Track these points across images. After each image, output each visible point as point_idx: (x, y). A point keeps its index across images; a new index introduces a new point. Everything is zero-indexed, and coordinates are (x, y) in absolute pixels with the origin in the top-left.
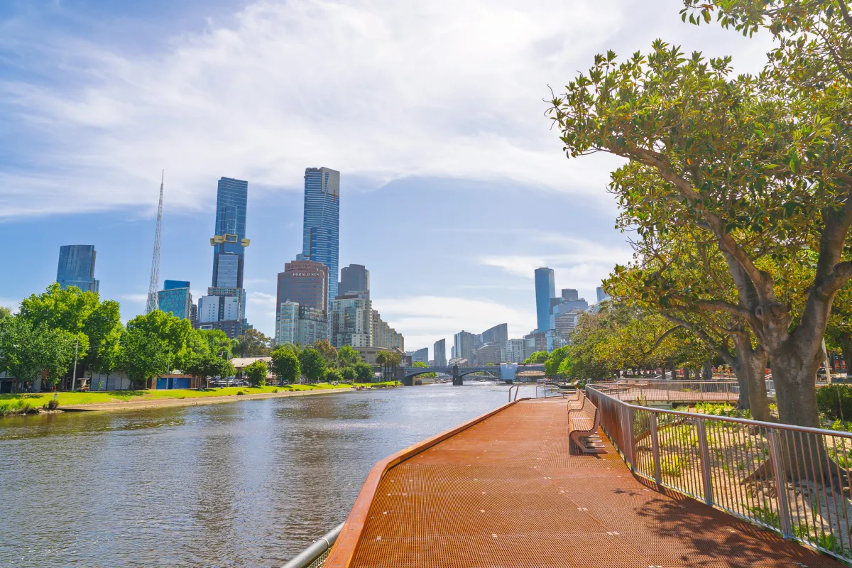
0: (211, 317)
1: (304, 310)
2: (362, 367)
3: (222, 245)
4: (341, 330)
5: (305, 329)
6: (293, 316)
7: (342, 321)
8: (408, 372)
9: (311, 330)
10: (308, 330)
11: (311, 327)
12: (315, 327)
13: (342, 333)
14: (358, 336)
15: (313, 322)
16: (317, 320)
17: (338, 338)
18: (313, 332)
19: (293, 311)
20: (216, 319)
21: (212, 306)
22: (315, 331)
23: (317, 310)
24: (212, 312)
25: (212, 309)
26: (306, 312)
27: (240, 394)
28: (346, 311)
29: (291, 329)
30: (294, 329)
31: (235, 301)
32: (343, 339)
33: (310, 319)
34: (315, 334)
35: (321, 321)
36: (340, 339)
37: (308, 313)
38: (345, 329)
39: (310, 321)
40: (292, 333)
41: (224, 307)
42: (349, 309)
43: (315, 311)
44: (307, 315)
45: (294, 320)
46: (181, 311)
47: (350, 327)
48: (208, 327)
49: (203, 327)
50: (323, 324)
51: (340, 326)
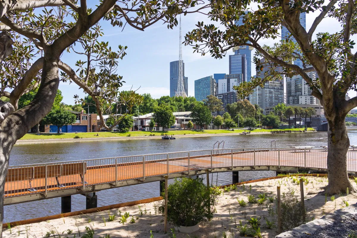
0: (223, 91)
3: (238, 50)
4: (293, 94)
5: (266, 95)
7: (293, 88)
8: (324, 122)
9: (270, 95)
10: (268, 95)
11: (271, 93)
12: (274, 93)
13: (293, 96)
14: (303, 98)
15: (272, 90)
16: (275, 89)
17: (290, 99)
18: (272, 96)
20: (226, 92)
21: (223, 85)
22: (273, 95)
24: (223, 88)
28: (295, 81)
29: (257, 95)
30: (259, 95)
31: (235, 81)
32: (294, 100)
33: (269, 88)
34: (273, 98)
35: (278, 89)
36: (291, 100)
37: (268, 84)
38: (295, 93)
39: (270, 89)
40: (258, 97)
41: (230, 85)
42: (298, 79)
43: (274, 83)
44: (267, 85)
45: (258, 89)
46: (208, 89)
47: (298, 92)
48: (220, 97)
49: (218, 97)
50: (280, 91)
51: (292, 91)
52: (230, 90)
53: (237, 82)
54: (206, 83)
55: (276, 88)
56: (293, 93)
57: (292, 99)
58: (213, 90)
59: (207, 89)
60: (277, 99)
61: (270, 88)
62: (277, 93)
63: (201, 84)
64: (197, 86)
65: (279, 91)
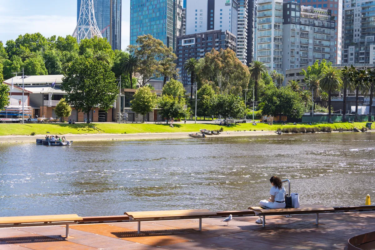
0: (198, 28)
1: (290, 9)
4: (357, 39)
5: (292, 39)
6: (273, 20)
7: (357, 25)
9: (304, 41)
10: (298, 39)
11: (304, 34)
13: (356, 45)
15: (308, 29)
16: (314, 25)
17: (350, 52)
18: (308, 44)
19: (273, 12)
20: (204, 29)
21: (199, 13)
22: (311, 41)
23: (315, 9)
24: (199, 20)
25: (198, 16)
26: (293, 13)
28: (363, 9)
29: (270, 39)
30: (275, 39)
32: (358, 54)
33: (300, 24)
34: (311, 47)
35: (323, 26)
36: (352, 54)
37: (298, 14)
38: (361, 37)
39: (302, 27)
40: (272, 44)
41: (213, 13)
42: (369, 4)
43: (312, 12)
44: (295, 17)
45: (275, 26)
46: (162, 22)
47: (369, 34)
48: (190, 41)
49: (185, 42)
50: (327, 31)
51: (355, 33)
52: (213, 25)
53: (230, 7)
54: (158, 6)
55: (317, 24)
56: (357, 37)
57: (353, 52)
58: (175, 25)
59: (158, 22)
60: (318, 51)
61: (303, 22)
62: (319, 36)
63: (145, 9)
64: (135, 15)
65: (323, 32)
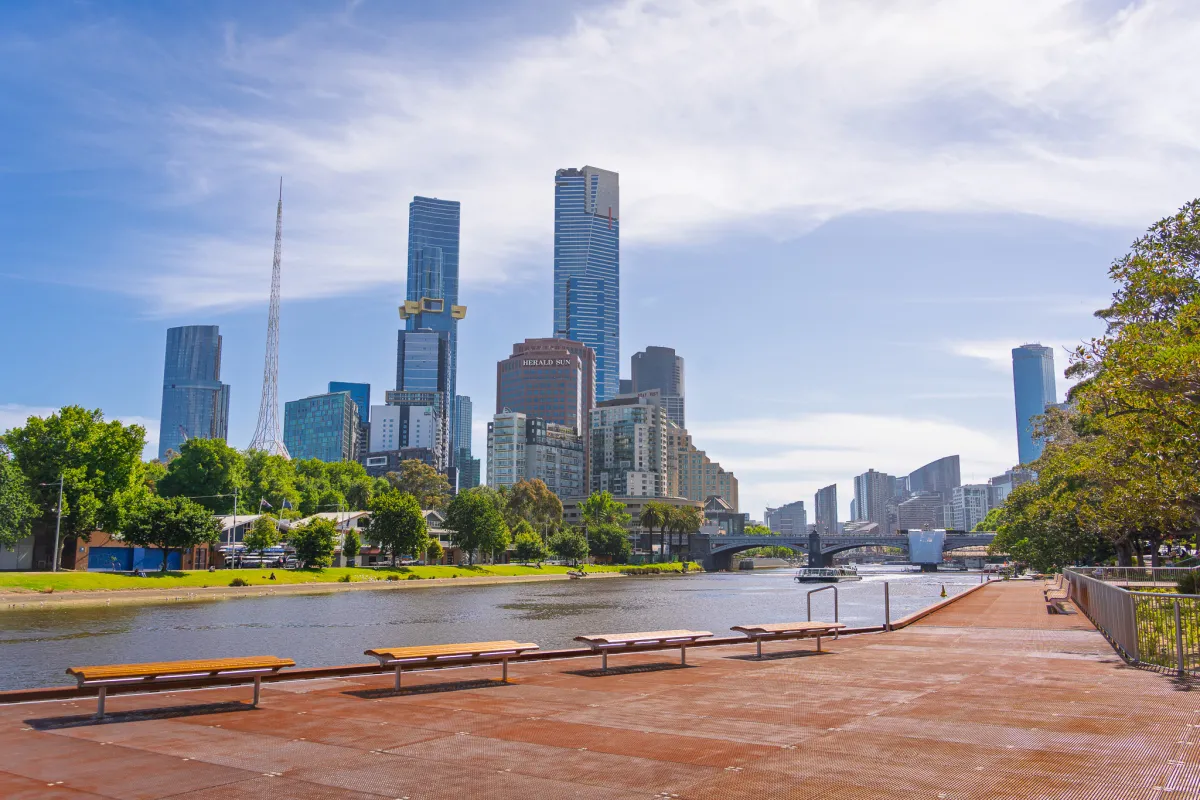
0: (387, 443)
1: (535, 427)
2: (607, 533)
3: (419, 316)
4: (609, 464)
5: (537, 463)
6: (515, 439)
7: (609, 448)
8: (718, 545)
9: (551, 465)
10: (544, 463)
11: (550, 457)
12: (558, 460)
13: (608, 471)
14: (638, 476)
15: (554, 450)
16: (561, 446)
17: (602, 479)
18: (554, 469)
19: (516, 430)
20: (395, 446)
21: (388, 423)
22: (558, 466)
23: (561, 427)
24: (388, 433)
25: (388, 428)
26: (539, 431)
27: (237, 583)
28: (616, 428)
29: (511, 463)
30: (518, 462)
31: (427, 414)
32: (612, 482)
33: (546, 444)
34: (557, 472)
35: (570, 448)
36: (605, 482)
37: (544, 433)
38: (614, 462)
39: (548, 448)
40: (514, 469)
41: (408, 424)
42: (622, 424)
43: (557, 430)
44: (541, 436)
45: (518, 446)
46: (336, 433)
47: (623, 459)
48: (379, 461)
49: (372, 462)
50: (574, 453)
51: (606, 457)
52: (407, 440)
53: (430, 417)
54: (330, 412)
55: (564, 445)
56: (609, 462)
57: (607, 479)
58: (350, 438)
59: (329, 434)
60: (565, 477)
61: (549, 443)
62: (566, 460)
63: (309, 415)
64: (294, 422)
65: (570, 455)
